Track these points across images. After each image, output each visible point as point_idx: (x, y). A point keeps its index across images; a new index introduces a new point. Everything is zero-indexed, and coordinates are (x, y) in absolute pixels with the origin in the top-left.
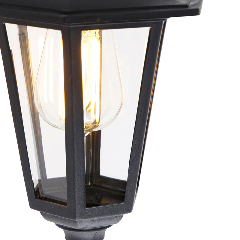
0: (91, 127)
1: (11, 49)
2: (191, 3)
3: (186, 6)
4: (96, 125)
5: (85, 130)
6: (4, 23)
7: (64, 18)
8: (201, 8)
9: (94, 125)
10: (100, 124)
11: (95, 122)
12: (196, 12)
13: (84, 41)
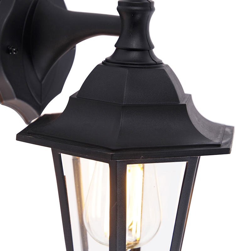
0: (132, 244)
1: (64, 175)
2: (224, 142)
3: (219, 145)
4: (137, 242)
5: (127, 246)
6: (59, 153)
7: (112, 155)
8: (231, 148)
9: (135, 242)
10: (140, 242)
11: (136, 241)
12: (227, 151)
13: (129, 170)
